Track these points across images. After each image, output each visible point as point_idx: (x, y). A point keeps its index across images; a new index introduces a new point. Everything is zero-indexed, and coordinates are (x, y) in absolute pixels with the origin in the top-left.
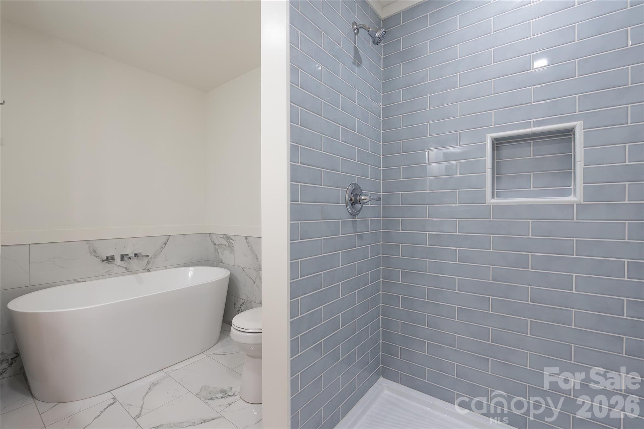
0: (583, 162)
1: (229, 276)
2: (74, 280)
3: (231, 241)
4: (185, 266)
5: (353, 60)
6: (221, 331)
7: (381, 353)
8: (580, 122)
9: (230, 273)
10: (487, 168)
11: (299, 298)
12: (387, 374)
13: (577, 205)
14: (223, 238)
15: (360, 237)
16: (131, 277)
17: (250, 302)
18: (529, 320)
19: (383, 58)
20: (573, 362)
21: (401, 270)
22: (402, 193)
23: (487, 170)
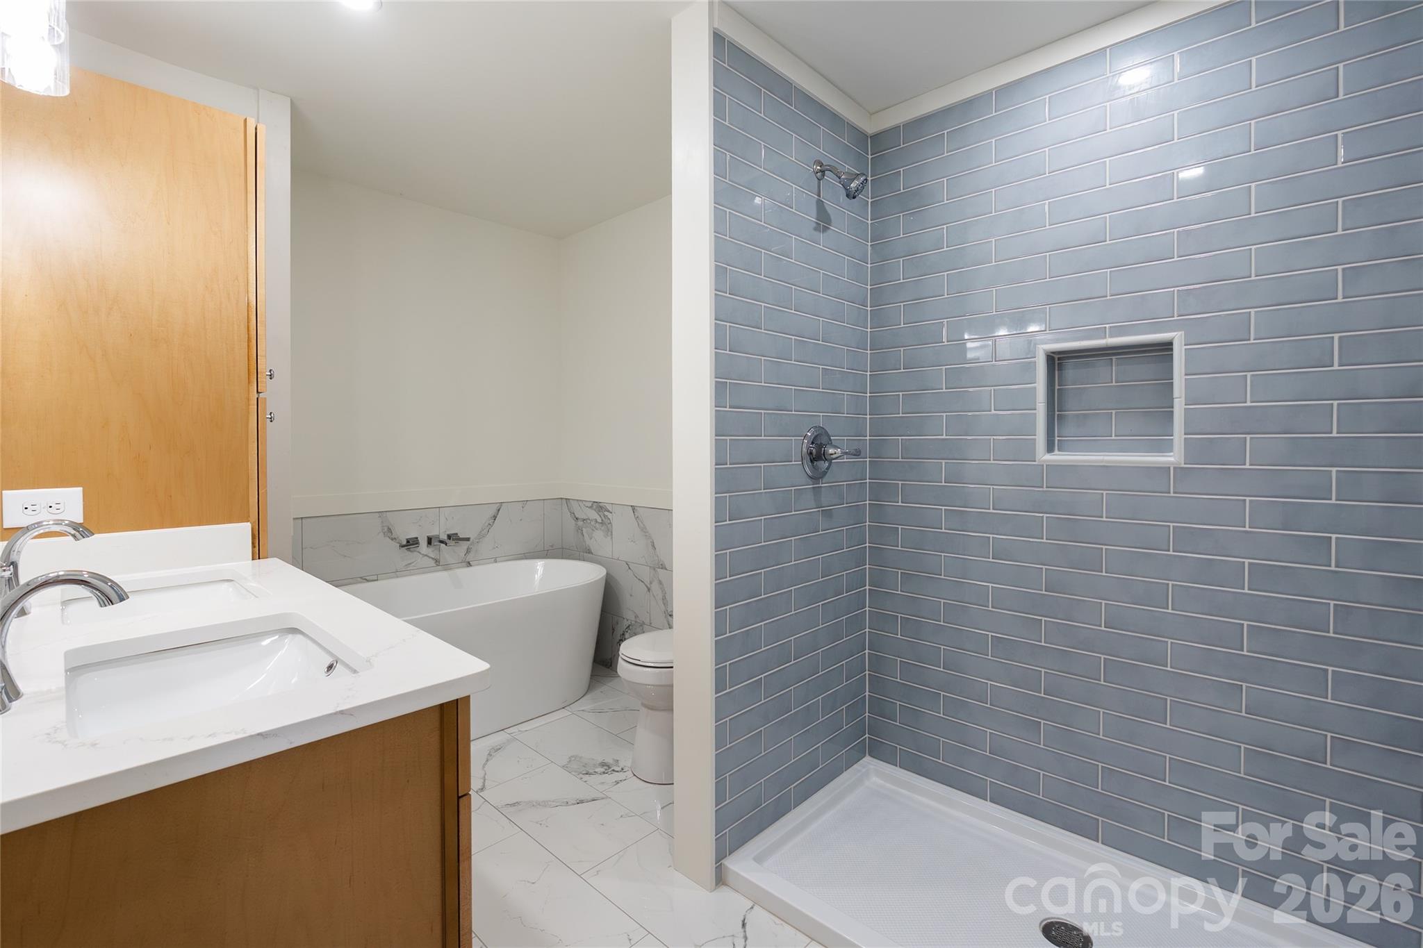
0: (1183, 399)
1: (604, 578)
2: (361, 578)
3: (606, 513)
4: (526, 558)
5: (815, 225)
6: (591, 676)
7: (867, 714)
8: (1180, 333)
9: (607, 574)
10: (1037, 401)
11: (728, 607)
12: (877, 751)
13: (1175, 468)
14: (591, 507)
15: (828, 514)
16: (442, 576)
17: (641, 626)
18: (1103, 657)
19: (871, 202)
20: (1168, 726)
21: (900, 571)
22: (902, 439)
23: (1037, 404)
